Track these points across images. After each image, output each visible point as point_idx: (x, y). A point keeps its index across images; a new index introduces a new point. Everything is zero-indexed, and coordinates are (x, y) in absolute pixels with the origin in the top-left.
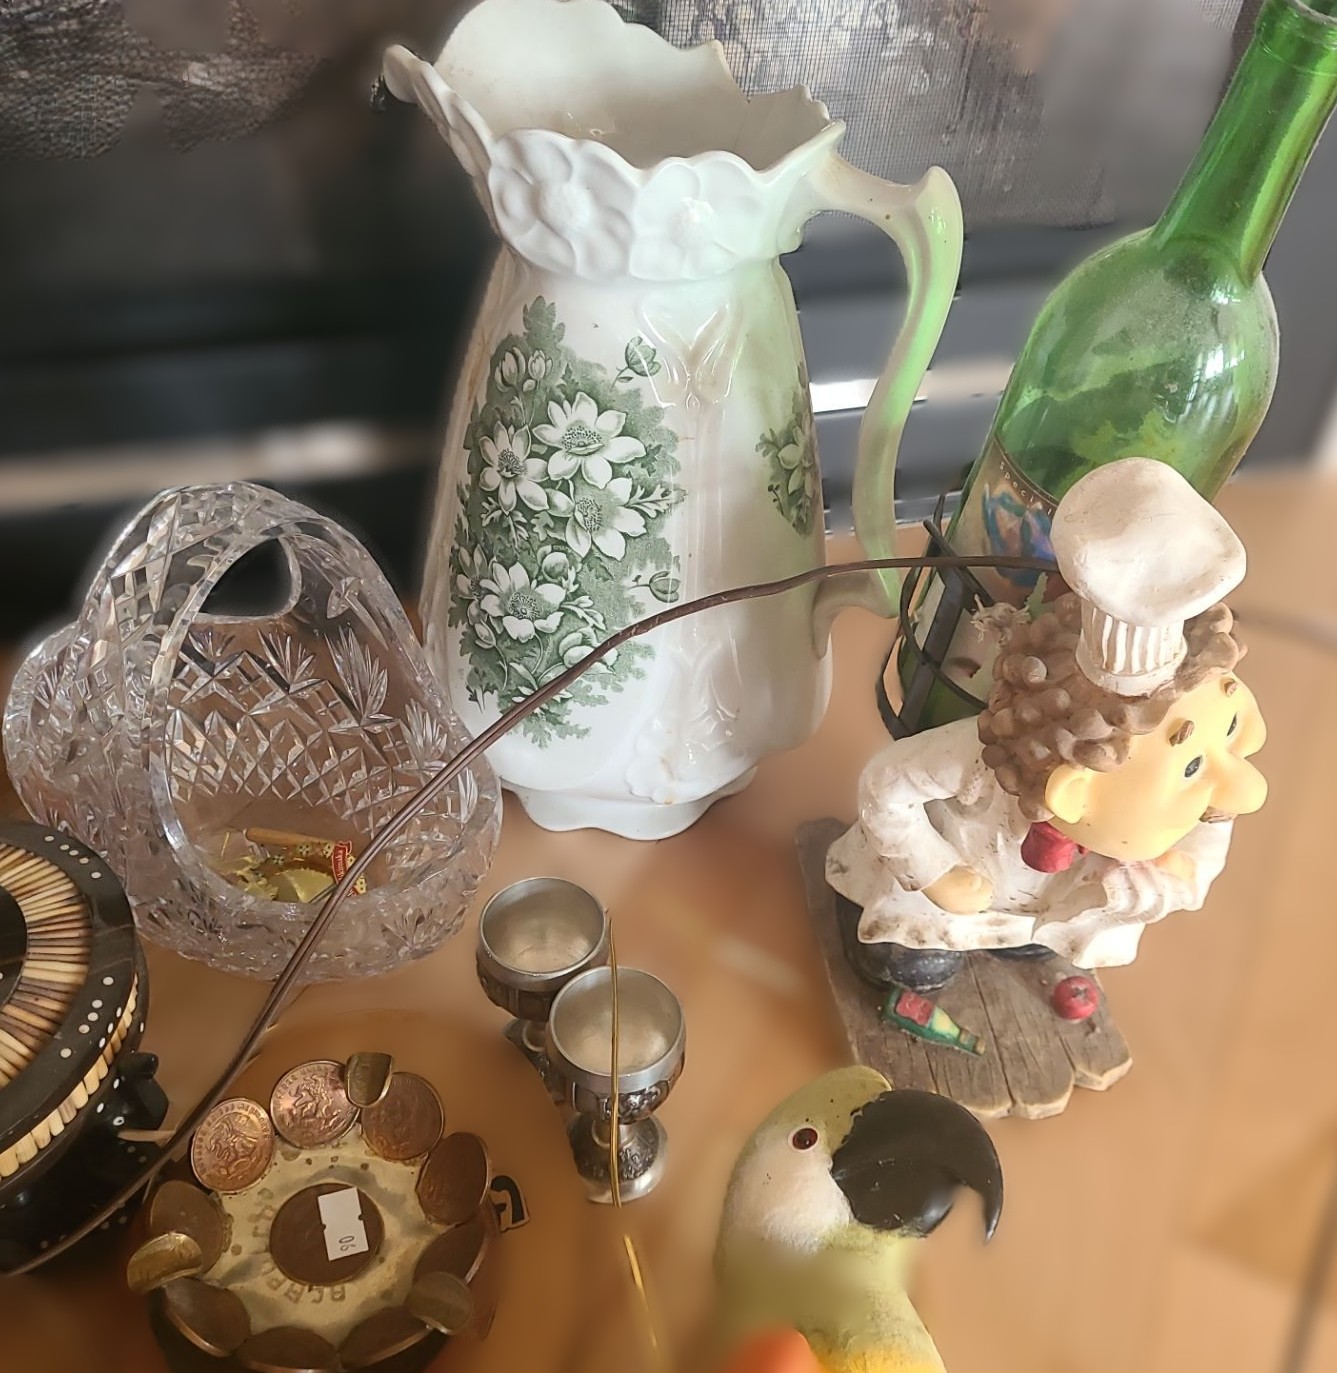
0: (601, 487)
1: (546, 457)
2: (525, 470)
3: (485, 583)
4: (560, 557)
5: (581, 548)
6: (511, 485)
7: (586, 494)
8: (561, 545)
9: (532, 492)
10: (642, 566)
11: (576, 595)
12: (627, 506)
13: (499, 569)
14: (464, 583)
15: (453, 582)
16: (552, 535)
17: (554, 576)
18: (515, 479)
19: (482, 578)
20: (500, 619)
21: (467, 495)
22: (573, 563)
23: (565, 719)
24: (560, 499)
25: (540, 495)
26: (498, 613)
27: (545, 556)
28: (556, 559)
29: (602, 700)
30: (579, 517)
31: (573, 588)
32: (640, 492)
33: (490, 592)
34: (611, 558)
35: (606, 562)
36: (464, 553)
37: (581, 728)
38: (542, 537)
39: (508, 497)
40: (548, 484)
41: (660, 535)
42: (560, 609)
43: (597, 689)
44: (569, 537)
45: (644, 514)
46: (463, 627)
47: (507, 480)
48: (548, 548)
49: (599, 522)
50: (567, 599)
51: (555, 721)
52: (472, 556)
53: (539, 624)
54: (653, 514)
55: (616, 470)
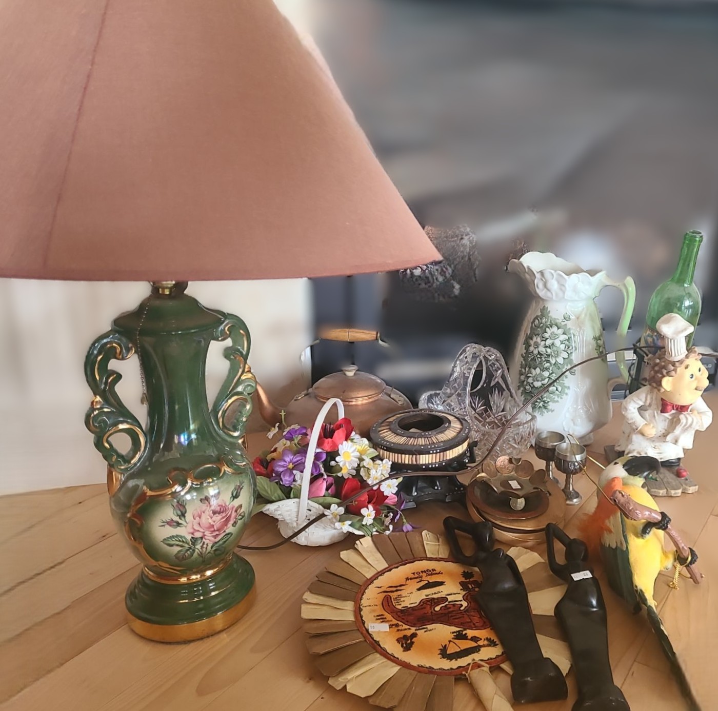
0: (558, 346)
1: (545, 341)
2: (540, 345)
3: (529, 375)
4: (548, 364)
5: (553, 362)
6: (537, 349)
7: (555, 348)
8: (548, 361)
9: (542, 349)
10: (567, 366)
11: (552, 373)
12: (564, 351)
13: (533, 370)
14: (523, 377)
15: (520, 378)
16: (546, 359)
17: (547, 369)
18: (538, 347)
19: (528, 374)
20: (532, 383)
21: (524, 355)
22: (551, 365)
23: (548, 407)
24: (549, 350)
25: (544, 350)
26: (532, 381)
27: (545, 364)
28: (547, 365)
29: (557, 401)
30: (553, 354)
31: (551, 372)
32: (567, 347)
33: (530, 377)
34: (560, 364)
35: (559, 365)
36: (523, 370)
37: (552, 409)
38: (544, 360)
39: (536, 352)
40: (546, 347)
41: (571, 358)
42: (548, 377)
43: (556, 399)
44: (550, 359)
45: (568, 353)
46: (522, 389)
47: (535, 348)
48: (545, 362)
49: (557, 355)
50: (550, 375)
51: (545, 407)
52: (525, 370)
53: (543, 382)
54: (569, 353)
55: (562, 343)
